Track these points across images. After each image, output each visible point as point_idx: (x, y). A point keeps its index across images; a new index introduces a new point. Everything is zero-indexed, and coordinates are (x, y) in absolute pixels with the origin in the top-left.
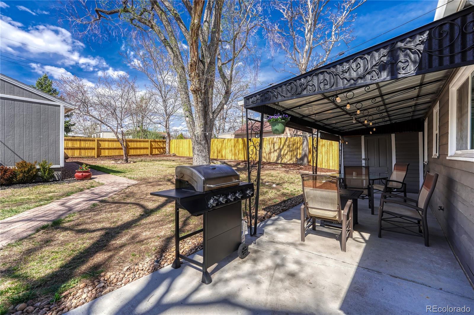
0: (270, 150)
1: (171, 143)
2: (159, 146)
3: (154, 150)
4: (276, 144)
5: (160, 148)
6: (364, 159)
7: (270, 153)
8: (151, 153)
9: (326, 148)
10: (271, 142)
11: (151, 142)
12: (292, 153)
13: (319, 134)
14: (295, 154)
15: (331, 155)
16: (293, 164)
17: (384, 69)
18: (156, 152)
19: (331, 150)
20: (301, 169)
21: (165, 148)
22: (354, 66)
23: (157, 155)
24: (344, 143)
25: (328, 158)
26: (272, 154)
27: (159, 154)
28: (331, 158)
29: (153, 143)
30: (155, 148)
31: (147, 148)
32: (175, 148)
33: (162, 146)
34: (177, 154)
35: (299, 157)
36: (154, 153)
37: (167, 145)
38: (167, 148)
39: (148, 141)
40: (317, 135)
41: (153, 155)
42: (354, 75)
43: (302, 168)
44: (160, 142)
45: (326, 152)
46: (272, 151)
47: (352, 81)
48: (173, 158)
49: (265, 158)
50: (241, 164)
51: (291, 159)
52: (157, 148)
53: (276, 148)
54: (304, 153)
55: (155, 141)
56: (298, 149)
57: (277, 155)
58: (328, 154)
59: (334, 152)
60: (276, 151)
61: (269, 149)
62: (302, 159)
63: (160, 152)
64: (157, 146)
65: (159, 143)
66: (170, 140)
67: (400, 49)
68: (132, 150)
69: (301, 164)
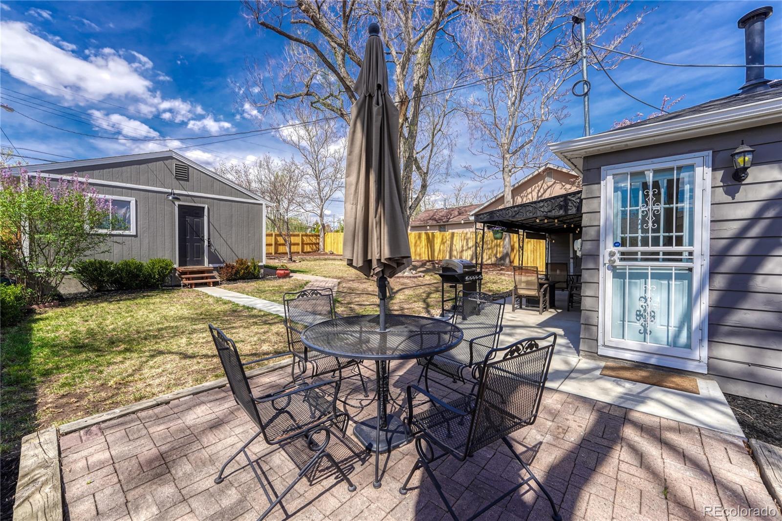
0: (463, 247)
1: (326, 238)
2: (311, 242)
3: (305, 246)
4: (469, 241)
5: (312, 244)
6: (572, 258)
7: (462, 251)
8: (302, 251)
9: (532, 246)
10: (463, 237)
11: (302, 235)
12: (490, 251)
13: (525, 234)
14: (495, 252)
15: (538, 254)
16: (492, 264)
17: (561, 209)
18: (308, 248)
19: (538, 248)
20: (502, 270)
21: (318, 244)
22: (546, 205)
23: (309, 252)
24: (551, 241)
25: (535, 258)
26: (464, 252)
27: (311, 252)
28: (538, 257)
29: (304, 238)
30: (307, 244)
31: (298, 244)
32: (333, 244)
33: (314, 241)
34: (335, 252)
35: (498, 256)
36: (305, 250)
37: (321, 240)
38: (321, 244)
39: (298, 235)
40: (523, 235)
41: (305, 253)
42: (546, 210)
43: (504, 269)
44: (312, 236)
45: (532, 250)
46: (465, 248)
47: (545, 213)
48: (331, 257)
49: (455, 257)
50: (428, 264)
51: (489, 258)
52: (309, 244)
53: (471, 244)
54: (505, 252)
55: (306, 235)
56: (497, 246)
57: (471, 253)
58: (535, 252)
59: (542, 251)
60: (470, 248)
61: (460, 246)
62: (503, 258)
63: (312, 249)
64: (308, 242)
65: (311, 238)
66: (325, 234)
67: (569, 200)
68: (282, 247)
69: (502, 265)
